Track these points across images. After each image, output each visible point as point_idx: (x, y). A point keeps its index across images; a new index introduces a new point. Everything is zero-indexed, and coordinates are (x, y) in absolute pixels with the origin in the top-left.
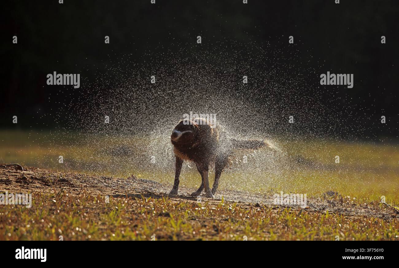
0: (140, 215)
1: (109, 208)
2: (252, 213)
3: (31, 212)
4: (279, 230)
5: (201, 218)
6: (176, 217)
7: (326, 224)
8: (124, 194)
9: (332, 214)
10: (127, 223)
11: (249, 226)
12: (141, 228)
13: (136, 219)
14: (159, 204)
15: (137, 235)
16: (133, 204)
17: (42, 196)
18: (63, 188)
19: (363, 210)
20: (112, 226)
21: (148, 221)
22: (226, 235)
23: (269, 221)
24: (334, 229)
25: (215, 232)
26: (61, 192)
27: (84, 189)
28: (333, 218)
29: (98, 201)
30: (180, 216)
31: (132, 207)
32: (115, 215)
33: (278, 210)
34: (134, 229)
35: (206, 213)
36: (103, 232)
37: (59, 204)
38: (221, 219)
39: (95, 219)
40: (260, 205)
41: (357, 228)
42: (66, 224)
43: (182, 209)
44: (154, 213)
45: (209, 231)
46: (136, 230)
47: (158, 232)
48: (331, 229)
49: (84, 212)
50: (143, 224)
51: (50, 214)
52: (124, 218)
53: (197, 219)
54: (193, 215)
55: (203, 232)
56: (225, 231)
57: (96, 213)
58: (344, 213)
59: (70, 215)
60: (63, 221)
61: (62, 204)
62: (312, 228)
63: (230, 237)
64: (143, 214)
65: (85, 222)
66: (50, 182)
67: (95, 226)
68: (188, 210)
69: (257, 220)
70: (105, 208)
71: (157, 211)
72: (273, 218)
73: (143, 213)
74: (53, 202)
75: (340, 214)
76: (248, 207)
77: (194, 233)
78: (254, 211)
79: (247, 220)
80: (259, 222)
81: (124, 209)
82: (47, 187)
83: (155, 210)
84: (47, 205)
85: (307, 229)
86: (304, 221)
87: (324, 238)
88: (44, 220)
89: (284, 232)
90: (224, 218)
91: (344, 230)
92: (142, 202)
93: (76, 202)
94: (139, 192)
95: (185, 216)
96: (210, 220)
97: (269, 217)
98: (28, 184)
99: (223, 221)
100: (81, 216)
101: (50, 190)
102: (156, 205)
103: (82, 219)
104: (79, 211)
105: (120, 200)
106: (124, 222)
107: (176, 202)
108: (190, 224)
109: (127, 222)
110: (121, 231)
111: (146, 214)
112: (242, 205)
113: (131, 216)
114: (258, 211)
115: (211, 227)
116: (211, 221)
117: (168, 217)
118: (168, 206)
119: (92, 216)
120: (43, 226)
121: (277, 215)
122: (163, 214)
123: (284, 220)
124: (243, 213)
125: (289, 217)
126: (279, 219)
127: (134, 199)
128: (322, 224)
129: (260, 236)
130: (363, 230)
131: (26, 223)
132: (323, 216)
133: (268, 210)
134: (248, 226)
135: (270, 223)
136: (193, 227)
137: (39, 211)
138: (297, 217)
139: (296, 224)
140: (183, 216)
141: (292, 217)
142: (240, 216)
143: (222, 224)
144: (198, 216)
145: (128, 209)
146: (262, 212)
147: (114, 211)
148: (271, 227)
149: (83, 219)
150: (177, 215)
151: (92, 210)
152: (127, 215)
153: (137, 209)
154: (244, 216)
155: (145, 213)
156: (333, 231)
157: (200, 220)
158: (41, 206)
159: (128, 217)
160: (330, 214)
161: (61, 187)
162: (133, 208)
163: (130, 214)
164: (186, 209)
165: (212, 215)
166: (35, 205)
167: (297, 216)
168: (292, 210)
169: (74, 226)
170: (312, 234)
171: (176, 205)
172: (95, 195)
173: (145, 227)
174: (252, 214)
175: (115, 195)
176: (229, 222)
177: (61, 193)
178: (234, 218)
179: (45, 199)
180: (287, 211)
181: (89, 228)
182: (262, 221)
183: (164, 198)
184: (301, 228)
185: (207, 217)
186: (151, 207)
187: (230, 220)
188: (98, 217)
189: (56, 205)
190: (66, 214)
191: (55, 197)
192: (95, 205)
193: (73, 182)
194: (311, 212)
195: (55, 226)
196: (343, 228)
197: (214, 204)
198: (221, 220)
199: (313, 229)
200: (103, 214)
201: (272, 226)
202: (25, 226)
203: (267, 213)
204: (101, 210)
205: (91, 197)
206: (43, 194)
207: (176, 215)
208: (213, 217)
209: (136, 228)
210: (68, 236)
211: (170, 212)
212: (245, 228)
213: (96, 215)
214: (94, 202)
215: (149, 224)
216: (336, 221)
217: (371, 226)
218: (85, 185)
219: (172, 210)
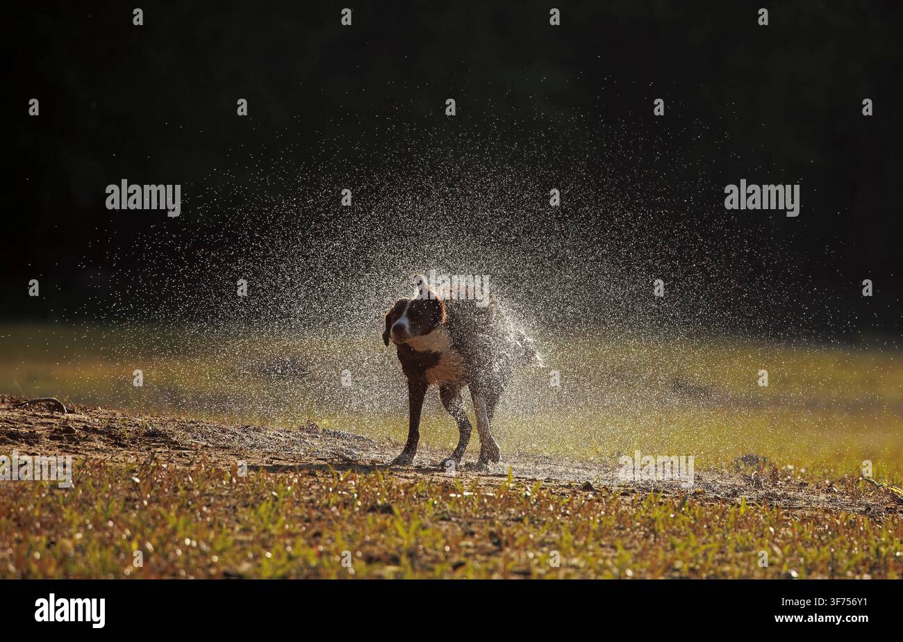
0: (326, 511)
1: (259, 495)
2: (577, 503)
3: (84, 505)
4: (636, 542)
5: (462, 515)
6: (406, 514)
7: (740, 527)
8: (291, 464)
9: (753, 505)
10: (299, 528)
11: (569, 534)
12: (330, 538)
13: (319, 519)
14: (369, 486)
15: (320, 554)
16: (310, 485)
17: (109, 469)
18: (155, 452)
19: (823, 497)
20: (264, 536)
21: (344, 523)
22: (519, 553)
23: (613, 521)
24: (759, 539)
25: (494, 548)
26: (151, 459)
27: (202, 454)
28: (756, 515)
29: (234, 481)
30: (415, 513)
31: (308, 493)
32: (271, 511)
33: (633, 498)
34: (313, 542)
35: (472, 504)
36: (244, 549)
37: (146, 488)
38: (507, 517)
39: (226, 520)
40: (594, 486)
41: (810, 536)
42: (162, 530)
43: (419, 496)
44: (358, 506)
45: (480, 544)
46: (318, 543)
47: (368, 548)
48: (751, 538)
49: (202, 504)
50: (334, 531)
51: (127, 508)
52: (291, 518)
53: (453, 519)
54: (445, 510)
55: (468, 547)
56: (517, 544)
57: (229, 507)
58: (781, 504)
59: (171, 511)
60: (156, 525)
61: (152, 486)
62: (709, 537)
63: (527, 557)
64: (334, 509)
65: (204, 525)
66: (126, 438)
67: (228, 535)
68: (432, 498)
69: (587, 519)
70: (248, 496)
71: (365, 502)
72: (622, 516)
73: (334, 505)
74: (133, 481)
75: (771, 505)
76: (566, 491)
77: (447, 549)
78: (580, 499)
79: (565, 520)
80: (591, 524)
81: (292, 497)
82: (120, 448)
83: (361, 498)
84: (119, 488)
85: (698, 539)
86: (693, 522)
87: (736, 558)
88: (114, 523)
89: (648, 547)
90: (513, 517)
91: (782, 541)
92: (331, 480)
93: (184, 481)
94: (325, 460)
95: (428, 512)
96: (483, 521)
97: (613, 513)
98: (77, 443)
99: (512, 522)
100: (196, 515)
101: (126, 455)
102: (362, 487)
103: (197, 521)
104: (190, 503)
105: (282, 477)
106: (292, 526)
107: (406, 481)
108: (438, 530)
109: (299, 525)
110: (286, 545)
111: (340, 507)
112: (553, 487)
113: (307, 513)
114: (589, 501)
115: (484, 536)
116: (486, 522)
117: (389, 514)
118: (389, 489)
119: (220, 513)
120: (112, 536)
121: (630, 508)
122: (378, 507)
123: (647, 520)
124: (556, 504)
125: (657, 513)
126: (636, 518)
127: (314, 475)
128: (732, 528)
129: (594, 556)
130: (822, 541)
131: (73, 530)
132: (734, 509)
133: (612, 497)
134: (567, 534)
135: (617, 525)
136: (444, 536)
137: (101, 503)
138: (677, 512)
139: (675, 527)
140: (422, 512)
141: (666, 511)
142: (549, 511)
143: (510, 529)
144: (455, 513)
145: (299, 498)
146: (599, 501)
147: (268, 501)
148: (617, 536)
149: (200, 519)
150: (409, 509)
151: (219, 500)
152: (298, 511)
153: (319, 497)
154: (558, 510)
155: (337, 505)
156: (756, 543)
157: (461, 520)
158: (107, 492)
159: (299, 514)
160: (748, 505)
161: (150, 449)
162: (311, 494)
163: (304, 507)
164: (428, 495)
165: (486, 510)
166: (94, 490)
167: (675, 509)
168: (664, 497)
169: (180, 535)
170: (709, 550)
171: (407, 488)
172: (226, 467)
173: (338, 536)
174: (575, 506)
175: (270, 465)
176: (525, 525)
177: (151, 462)
178: (535, 515)
179: (115, 476)
180: (653, 500)
181: (213, 539)
182: (598, 521)
183: (379, 472)
184: (686, 536)
185: (476, 513)
186: (351, 491)
187: (526, 521)
188: (234, 515)
189: (140, 490)
190: (162, 510)
191: (137, 472)
192: (226, 489)
193: (177, 438)
194: (707, 500)
195: (139, 536)
196: (778, 537)
197: (491, 486)
198: (508, 519)
199: (711, 539)
200: (244, 509)
201: (620, 533)
202: (71, 537)
203: (608, 504)
204: (240, 500)
205: (217, 470)
206: (111, 464)
207: (406, 511)
208: (490, 514)
209: (318, 538)
210: (166, 557)
211: (393, 503)
212: (561, 538)
213: (228, 510)
214: (224, 483)
215: (347, 531)
216: (764, 521)
217: (842, 531)
218: (205, 444)
219: (398, 498)
